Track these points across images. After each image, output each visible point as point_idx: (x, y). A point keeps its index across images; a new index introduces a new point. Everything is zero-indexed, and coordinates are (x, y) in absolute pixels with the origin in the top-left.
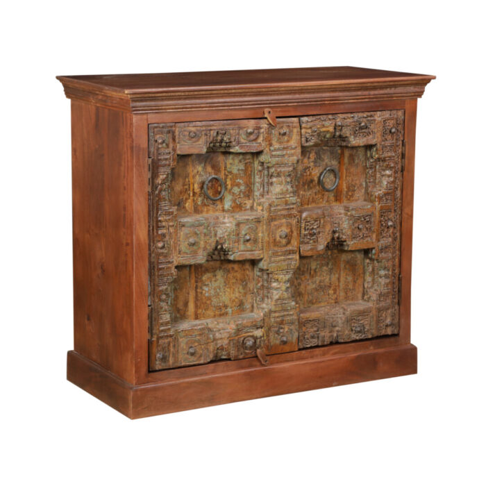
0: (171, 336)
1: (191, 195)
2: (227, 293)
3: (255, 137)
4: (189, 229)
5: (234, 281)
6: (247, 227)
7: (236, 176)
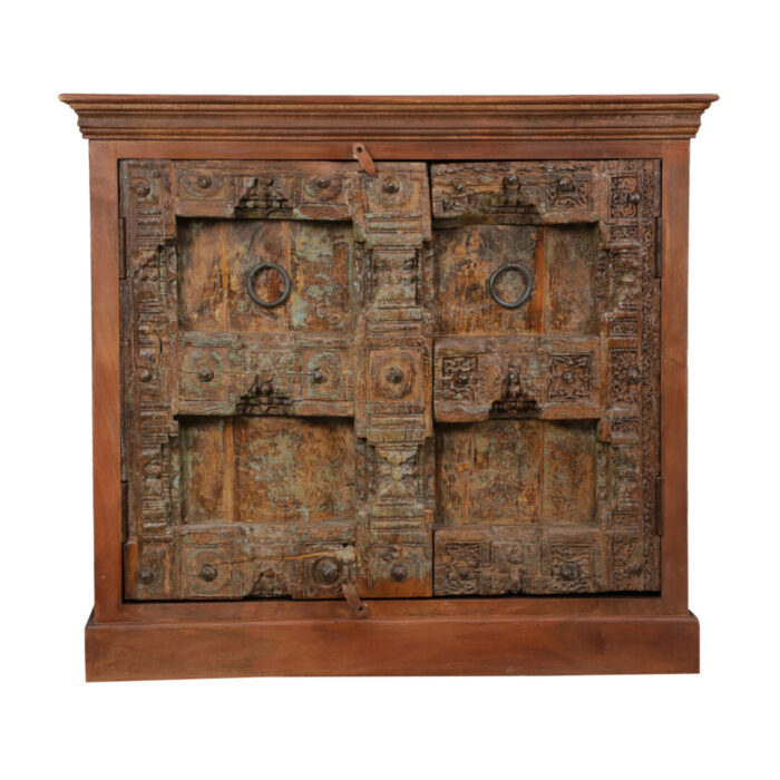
0: (166, 541)
1: (226, 295)
2: (299, 480)
3: (331, 194)
4: (200, 350)
5: (314, 457)
6: (320, 355)
7: (316, 267)
